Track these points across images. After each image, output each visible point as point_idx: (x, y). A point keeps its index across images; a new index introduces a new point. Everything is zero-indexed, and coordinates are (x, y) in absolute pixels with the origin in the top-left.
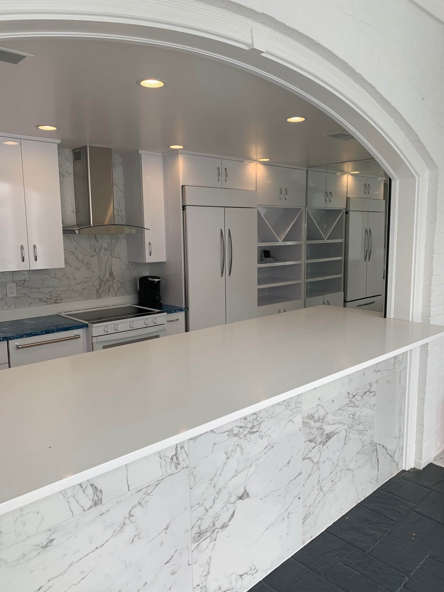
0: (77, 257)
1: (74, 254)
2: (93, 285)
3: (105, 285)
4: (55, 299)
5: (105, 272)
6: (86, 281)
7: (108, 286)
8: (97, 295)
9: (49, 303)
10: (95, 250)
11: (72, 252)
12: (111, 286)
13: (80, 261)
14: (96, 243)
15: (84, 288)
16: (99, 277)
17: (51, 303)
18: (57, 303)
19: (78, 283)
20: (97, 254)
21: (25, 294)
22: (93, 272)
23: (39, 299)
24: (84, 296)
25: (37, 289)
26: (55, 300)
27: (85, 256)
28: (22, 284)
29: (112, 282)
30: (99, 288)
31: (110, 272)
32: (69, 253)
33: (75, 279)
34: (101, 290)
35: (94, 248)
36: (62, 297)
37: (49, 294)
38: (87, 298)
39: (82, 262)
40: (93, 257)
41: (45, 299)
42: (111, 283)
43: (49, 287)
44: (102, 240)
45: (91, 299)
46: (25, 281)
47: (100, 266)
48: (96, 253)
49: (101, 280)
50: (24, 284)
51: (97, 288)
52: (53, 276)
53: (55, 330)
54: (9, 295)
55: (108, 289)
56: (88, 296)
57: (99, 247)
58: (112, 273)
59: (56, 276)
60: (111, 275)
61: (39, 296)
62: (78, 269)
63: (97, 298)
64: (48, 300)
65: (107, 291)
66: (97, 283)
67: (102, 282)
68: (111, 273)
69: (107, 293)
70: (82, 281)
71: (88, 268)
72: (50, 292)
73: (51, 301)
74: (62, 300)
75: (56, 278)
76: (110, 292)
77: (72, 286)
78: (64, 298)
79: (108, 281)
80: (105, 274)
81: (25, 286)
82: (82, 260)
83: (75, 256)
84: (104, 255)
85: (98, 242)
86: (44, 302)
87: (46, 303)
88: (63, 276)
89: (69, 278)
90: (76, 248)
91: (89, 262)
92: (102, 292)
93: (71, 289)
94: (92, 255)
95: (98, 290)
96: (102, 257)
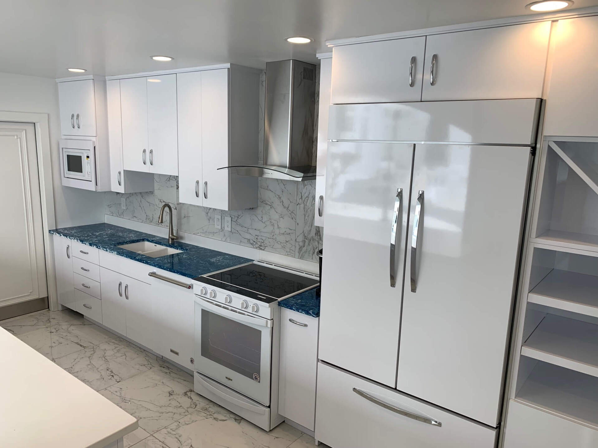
0: (283, 202)
1: (280, 198)
2: (296, 240)
3: (309, 244)
4: (260, 244)
5: (310, 228)
6: (289, 233)
7: (313, 247)
8: (300, 254)
9: (254, 246)
10: (302, 196)
11: (278, 195)
12: (317, 247)
13: (286, 207)
14: (304, 188)
15: (287, 241)
16: (303, 232)
17: (256, 248)
18: (261, 249)
19: (282, 233)
20: (303, 203)
21: (238, 231)
22: (298, 224)
23: (247, 240)
24: (285, 250)
25: (246, 229)
26: (260, 246)
27: (291, 202)
28: (236, 220)
29: (318, 243)
30: (302, 246)
31: (316, 229)
32: (276, 196)
33: (279, 228)
34: (304, 249)
35: (301, 194)
36: (266, 244)
37: (255, 237)
38: (289, 253)
39: (287, 209)
40: (299, 205)
41: (252, 242)
42: (316, 243)
43: (256, 229)
44: (310, 185)
45: (292, 256)
46: (238, 217)
47: (306, 218)
48: (303, 201)
49: (305, 237)
50: (237, 221)
51: (300, 245)
52: (260, 219)
53: (176, 271)
54: (226, 228)
55: (312, 250)
56: (290, 252)
57: (306, 195)
58: (319, 232)
59: (262, 219)
60: (318, 234)
61: (248, 236)
62: (283, 216)
63: (299, 258)
64: (255, 243)
65: (311, 252)
66: (300, 239)
67: (307, 239)
68: (317, 231)
69: (311, 255)
70: (285, 231)
71: (292, 218)
72: (256, 235)
73: (257, 246)
74: (266, 247)
75: (262, 222)
76: (314, 255)
77: (276, 234)
78: (267, 245)
79: (314, 240)
80: (310, 231)
81: (238, 223)
82: (287, 206)
83: (281, 201)
84: (311, 206)
85: (305, 187)
86: (251, 244)
87: (252, 247)
88: (269, 220)
89: (273, 225)
90: (282, 192)
91: (294, 211)
92: (305, 252)
93: (274, 237)
94: (297, 203)
95: (301, 248)
96: (309, 207)
